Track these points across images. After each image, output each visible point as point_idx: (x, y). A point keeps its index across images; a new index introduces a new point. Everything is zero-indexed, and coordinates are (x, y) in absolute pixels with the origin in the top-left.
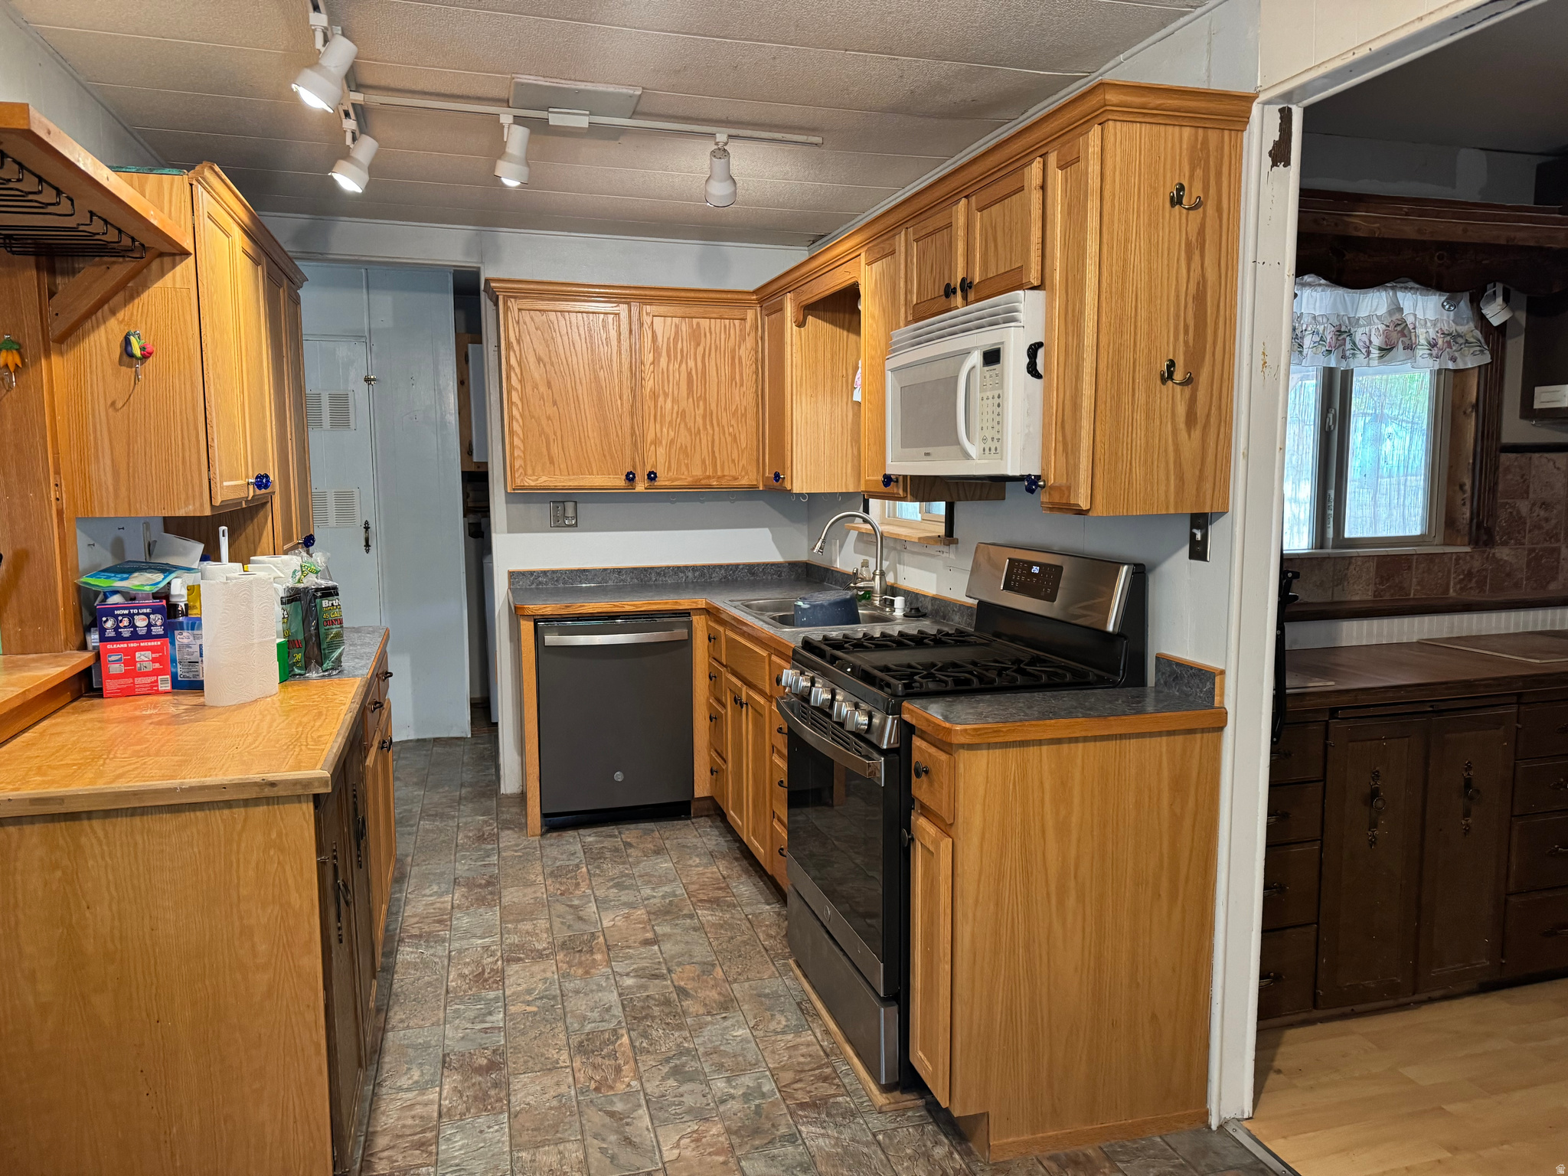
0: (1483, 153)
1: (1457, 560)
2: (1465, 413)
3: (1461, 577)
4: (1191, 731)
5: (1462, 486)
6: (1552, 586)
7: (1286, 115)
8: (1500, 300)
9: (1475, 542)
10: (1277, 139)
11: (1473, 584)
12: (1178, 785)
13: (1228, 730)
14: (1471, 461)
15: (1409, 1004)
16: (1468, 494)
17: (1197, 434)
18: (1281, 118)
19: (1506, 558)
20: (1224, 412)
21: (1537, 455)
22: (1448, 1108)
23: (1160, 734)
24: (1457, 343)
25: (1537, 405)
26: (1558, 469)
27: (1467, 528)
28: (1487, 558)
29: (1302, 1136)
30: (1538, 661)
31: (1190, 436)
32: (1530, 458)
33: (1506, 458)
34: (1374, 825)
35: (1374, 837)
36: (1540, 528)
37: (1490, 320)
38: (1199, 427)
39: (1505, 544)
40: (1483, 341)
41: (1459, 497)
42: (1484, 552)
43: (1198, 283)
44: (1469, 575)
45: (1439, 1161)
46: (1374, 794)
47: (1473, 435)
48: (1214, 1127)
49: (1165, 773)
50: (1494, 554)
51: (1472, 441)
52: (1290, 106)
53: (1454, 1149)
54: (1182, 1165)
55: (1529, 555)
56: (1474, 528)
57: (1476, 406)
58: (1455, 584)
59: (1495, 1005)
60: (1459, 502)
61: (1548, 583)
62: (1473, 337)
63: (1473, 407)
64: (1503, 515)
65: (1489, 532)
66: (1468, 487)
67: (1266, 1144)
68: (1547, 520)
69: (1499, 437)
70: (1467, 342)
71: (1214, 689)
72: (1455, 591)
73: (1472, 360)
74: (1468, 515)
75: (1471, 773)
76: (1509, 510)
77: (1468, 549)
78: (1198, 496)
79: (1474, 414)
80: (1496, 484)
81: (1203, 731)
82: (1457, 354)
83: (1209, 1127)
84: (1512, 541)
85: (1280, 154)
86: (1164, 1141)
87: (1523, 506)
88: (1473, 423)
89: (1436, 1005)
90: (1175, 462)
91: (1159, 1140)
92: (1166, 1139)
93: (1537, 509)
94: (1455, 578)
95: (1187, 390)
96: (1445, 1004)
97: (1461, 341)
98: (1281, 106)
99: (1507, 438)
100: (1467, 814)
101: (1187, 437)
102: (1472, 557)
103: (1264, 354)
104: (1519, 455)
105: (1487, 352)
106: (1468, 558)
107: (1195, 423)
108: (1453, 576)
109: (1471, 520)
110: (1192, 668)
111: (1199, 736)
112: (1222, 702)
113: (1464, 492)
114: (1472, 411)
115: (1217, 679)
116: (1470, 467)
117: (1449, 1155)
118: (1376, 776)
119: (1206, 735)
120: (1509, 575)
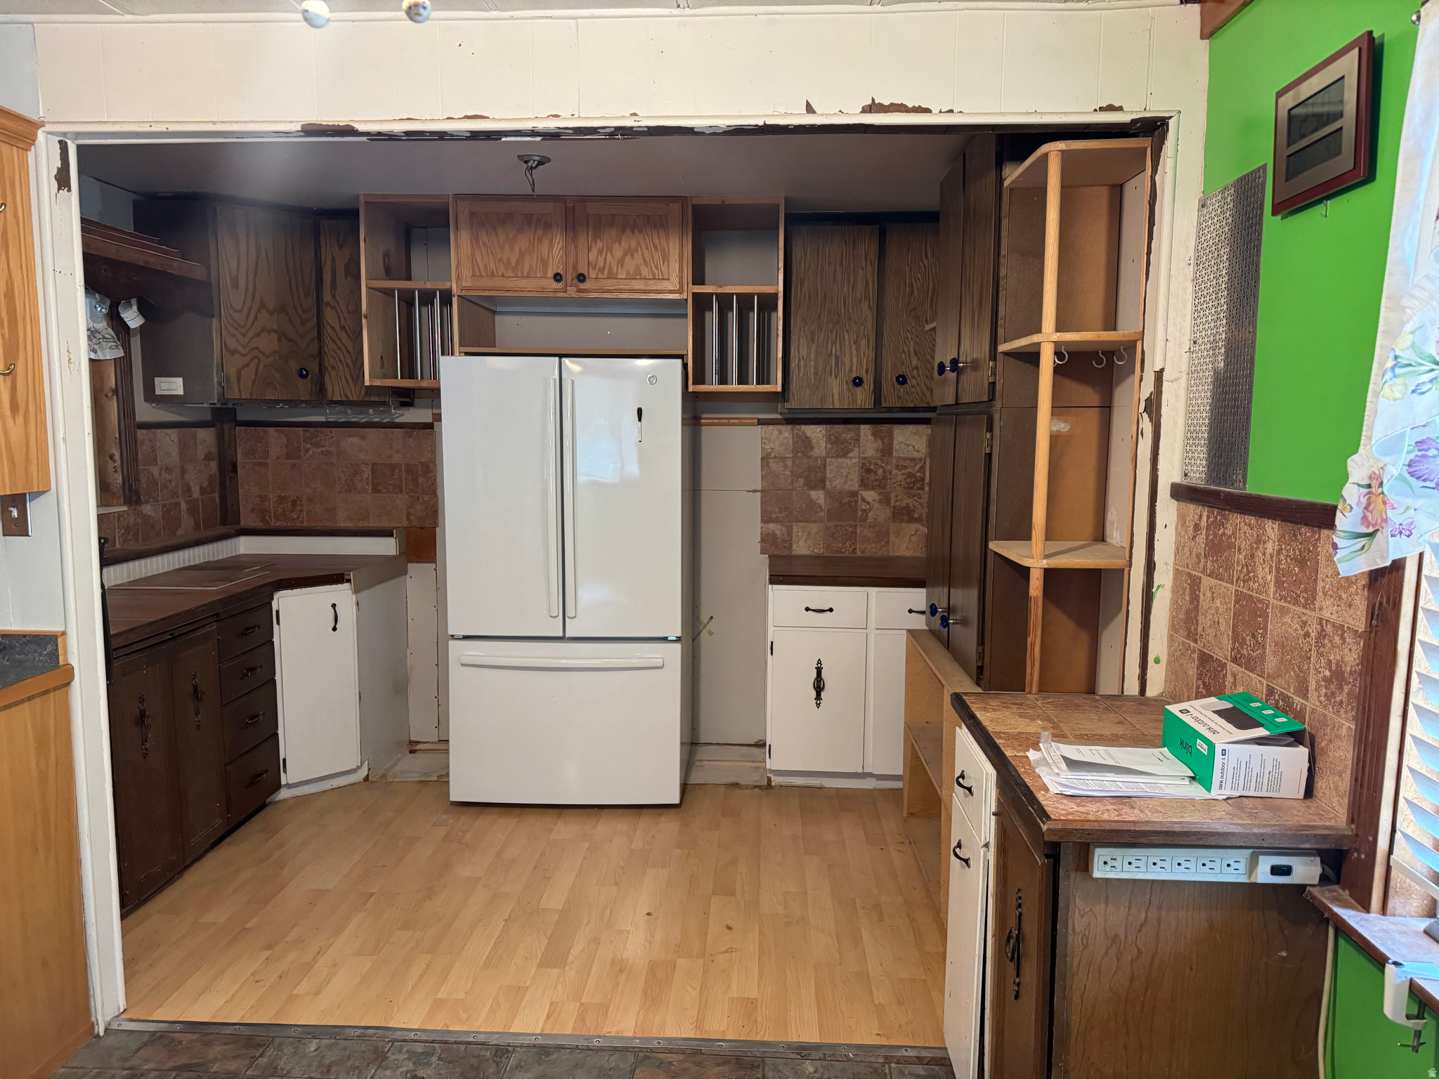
0: (97, 183)
1: (119, 517)
2: (106, 396)
3: (123, 531)
4: (46, 692)
5: (111, 457)
6: (180, 532)
7: (63, 147)
8: (135, 308)
9: (127, 502)
10: (59, 166)
11: (130, 537)
12: (42, 743)
13: (76, 683)
14: (117, 436)
15: (174, 876)
16: (118, 463)
17: (20, 420)
18: (61, 148)
19: (149, 513)
20: (38, 400)
21: (159, 431)
22: (249, 925)
23: (22, 701)
24: (95, 337)
25: (158, 392)
26: (173, 441)
27: (121, 491)
28: (138, 513)
29: (170, 999)
30: (215, 588)
31: (15, 422)
32: (155, 434)
33: (141, 433)
34: (145, 740)
35: (146, 750)
36: (167, 487)
37: (128, 323)
38: (21, 413)
39: (147, 502)
40: (115, 337)
41: (111, 465)
42: (135, 509)
43: (7, 282)
44: (127, 529)
45: (267, 959)
46: (143, 715)
47: (116, 414)
48: (102, 1033)
49: (31, 736)
50: (141, 510)
51: (116, 419)
52: (66, 140)
53: (270, 947)
54: (99, 1072)
55: (163, 509)
56: (127, 491)
57: (115, 391)
58: (119, 538)
59: (225, 852)
60: (111, 469)
61: (176, 530)
62: (108, 333)
63: (113, 391)
64: (144, 480)
65: (137, 493)
66: (117, 457)
67: (150, 1019)
68: (170, 481)
69: (134, 418)
70: (104, 338)
71: (57, 650)
72: (119, 543)
73: (111, 353)
74: (121, 479)
75: (197, 681)
76: (147, 475)
77: (125, 508)
78: (27, 477)
79: (115, 397)
80: (137, 454)
81: (54, 689)
82: (96, 347)
83: (98, 1035)
84: (152, 500)
85: (62, 180)
86: (68, 1068)
87: (155, 471)
88: (115, 404)
89: (192, 869)
90: (6, 446)
91: (64, 1070)
92: (69, 1066)
93: (163, 473)
94: (119, 533)
95: (9, 379)
96: (197, 865)
97: (99, 336)
98: (60, 139)
99: (140, 417)
100: (197, 714)
101: (12, 422)
102: (128, 514)
103: (68, 351)
104: (148, 431)
105: (120, 347)
106: (126, 515)
107: (18, 410)
108: (117, 531)
109: (124, 484)
110: (25, 636)
111: (52, 694)
112: (66, 659)
113: (114, 461)
114: (113, 395)
115: (60, 640)
116: (117, 440)
117: (270, 952)
118: (142, 700)
119: (57, 692)
120: (152, 526)
